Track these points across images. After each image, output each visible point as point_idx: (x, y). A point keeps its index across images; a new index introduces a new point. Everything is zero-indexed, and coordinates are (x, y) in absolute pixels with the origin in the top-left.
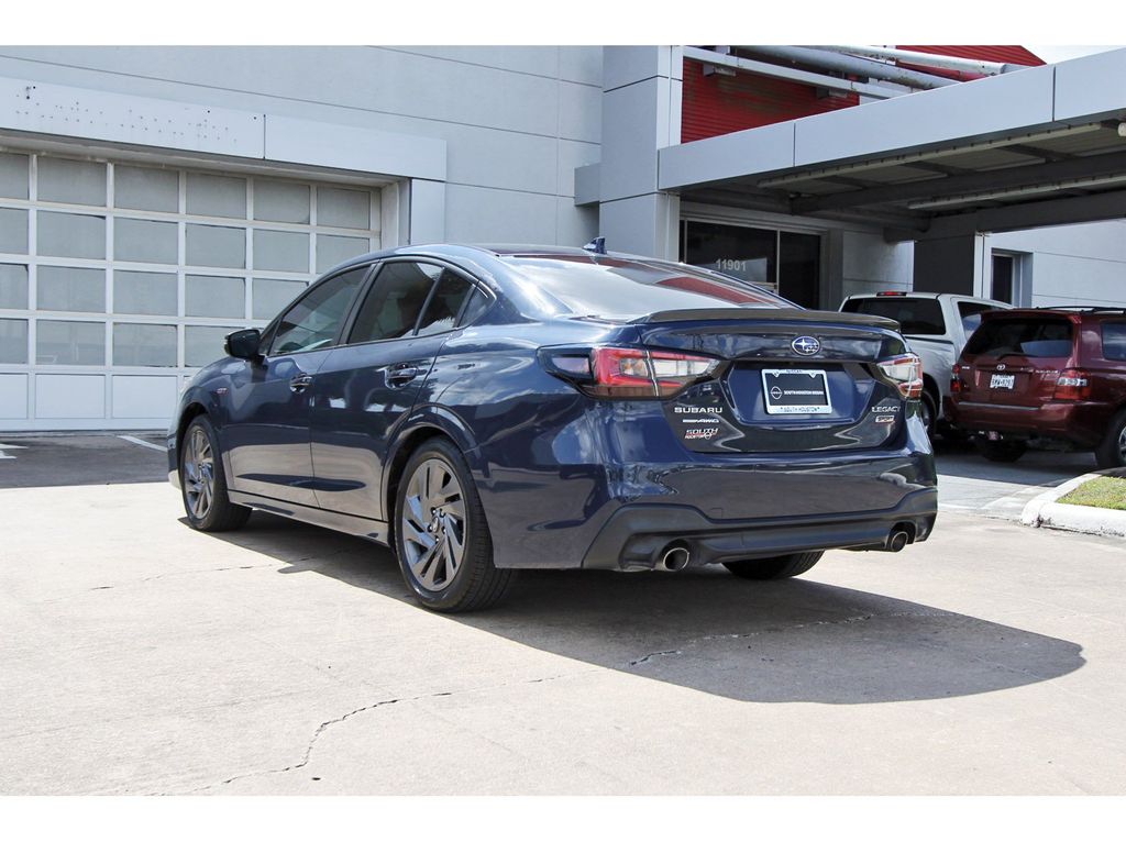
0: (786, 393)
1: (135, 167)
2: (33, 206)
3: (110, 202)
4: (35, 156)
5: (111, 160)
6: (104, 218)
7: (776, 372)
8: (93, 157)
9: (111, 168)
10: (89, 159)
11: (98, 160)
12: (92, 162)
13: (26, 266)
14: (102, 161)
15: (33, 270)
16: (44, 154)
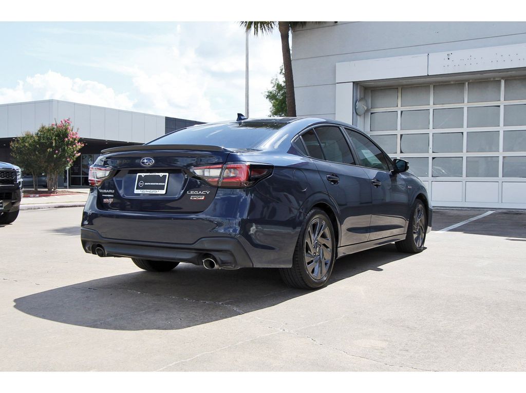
0: (146, 184)
1: (515, 79)
2: (465, 105)
3: (502, 98)
4: (467, 83)
5: (503, 78)
6: (499, 106)
7: (143, 175)
8: (494, 78)
9: (503, 82)
10: (492, 79)
11: (496, 79)
12: (493, 81)
13: (462, 133)
14: (498, 79)
15: (465, 134)
16: (471, 81)
